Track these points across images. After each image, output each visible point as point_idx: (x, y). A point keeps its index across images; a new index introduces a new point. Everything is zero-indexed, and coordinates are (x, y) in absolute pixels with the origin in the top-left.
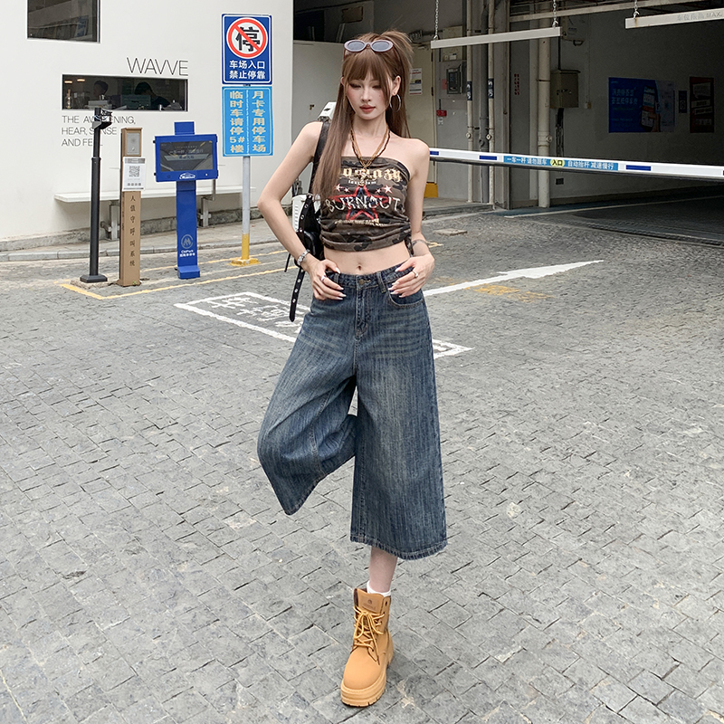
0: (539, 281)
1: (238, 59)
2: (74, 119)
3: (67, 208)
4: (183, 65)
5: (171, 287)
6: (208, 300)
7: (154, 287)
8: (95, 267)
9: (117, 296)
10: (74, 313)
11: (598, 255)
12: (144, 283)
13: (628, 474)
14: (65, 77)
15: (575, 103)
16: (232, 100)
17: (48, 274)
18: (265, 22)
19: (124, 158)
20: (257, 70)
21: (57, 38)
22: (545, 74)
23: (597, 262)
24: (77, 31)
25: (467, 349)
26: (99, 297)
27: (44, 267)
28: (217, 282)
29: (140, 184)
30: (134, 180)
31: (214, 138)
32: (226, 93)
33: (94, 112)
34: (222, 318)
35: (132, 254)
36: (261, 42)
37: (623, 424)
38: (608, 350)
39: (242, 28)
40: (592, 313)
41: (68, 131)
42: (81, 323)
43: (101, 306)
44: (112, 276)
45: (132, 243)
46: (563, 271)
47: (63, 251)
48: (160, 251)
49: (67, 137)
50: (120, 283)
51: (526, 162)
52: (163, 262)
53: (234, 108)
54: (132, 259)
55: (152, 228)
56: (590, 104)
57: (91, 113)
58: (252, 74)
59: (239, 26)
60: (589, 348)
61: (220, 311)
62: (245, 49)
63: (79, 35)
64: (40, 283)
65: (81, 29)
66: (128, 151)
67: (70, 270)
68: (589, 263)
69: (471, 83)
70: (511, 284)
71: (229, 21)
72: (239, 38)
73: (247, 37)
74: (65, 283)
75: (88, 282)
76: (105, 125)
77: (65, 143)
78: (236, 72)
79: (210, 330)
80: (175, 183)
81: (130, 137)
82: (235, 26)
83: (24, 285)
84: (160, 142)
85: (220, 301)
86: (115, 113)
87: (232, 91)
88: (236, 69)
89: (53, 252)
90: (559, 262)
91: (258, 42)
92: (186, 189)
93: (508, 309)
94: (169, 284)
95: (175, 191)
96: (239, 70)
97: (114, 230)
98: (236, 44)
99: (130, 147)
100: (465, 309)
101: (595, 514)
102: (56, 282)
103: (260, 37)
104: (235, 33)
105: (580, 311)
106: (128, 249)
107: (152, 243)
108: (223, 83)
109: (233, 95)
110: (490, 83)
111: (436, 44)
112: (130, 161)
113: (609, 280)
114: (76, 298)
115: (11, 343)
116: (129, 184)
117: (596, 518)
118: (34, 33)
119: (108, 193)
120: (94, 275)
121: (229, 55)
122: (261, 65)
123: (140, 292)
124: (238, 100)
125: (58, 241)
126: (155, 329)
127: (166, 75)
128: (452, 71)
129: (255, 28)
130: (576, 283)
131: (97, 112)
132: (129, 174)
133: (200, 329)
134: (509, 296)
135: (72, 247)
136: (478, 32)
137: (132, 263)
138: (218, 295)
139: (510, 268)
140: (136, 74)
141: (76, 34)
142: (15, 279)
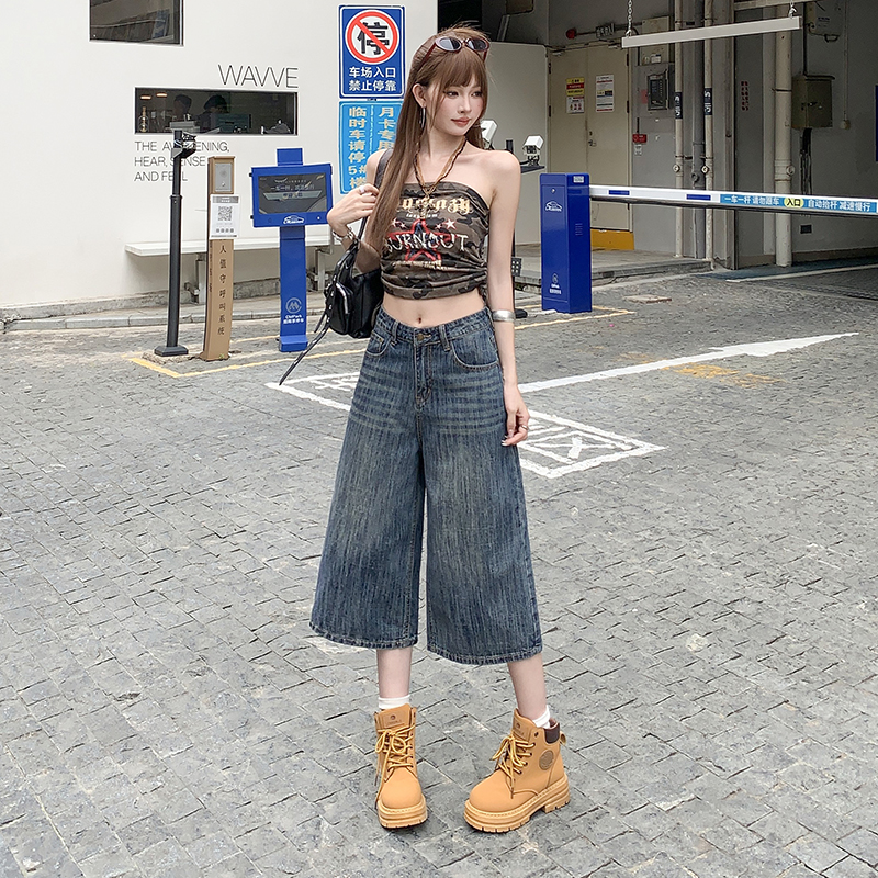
0: (767, 360)
1: (360, 65)
2: (150, 146)
3: (139, 263)
4: (291, 73)
5: (267, 362)
6: (312, 379)
7: (246, 361)
8: (173, 335)
9: (197, 373)
10: (140, 396)
11: (852, 326)
12: (234, 357)
13: (862, 605)
14: (139, 92)
15: (826, 122)
16: (352, 118)
17: (117, 345)
18: (396, 15)
19: (212, 196)
20: (385, 80)
21: (131, 40)
22: (784, 81)
23: (850, 334)
24: (156, 30)
25: (658, 448)
26: (175, 375)
27: (111, 336)
28: (329, 357)
29: (232, 231)
30: (225, 224)
31: (327, 169)
32: (345, 110)
33: (173, 136)
34: (328, 403)
35: (222, 319)
36: (391, 43)
37: (861, 547)
38: (850, 451)
39: (365, 24)
40: (835, 402)
41: (143, 161)
42: (145, 409)
43: (176, 386)
44: (195, 348)
45: (222, 306)
46: (800, 346)
47: (136, 316)
48: (260, 317)
49: (141, 169)
50: (204, 357)
51: (751, 202)
52: (263, 330)
53: (354, 129)
54: (222, 325)
55: (251, 291)
56: (848, 123)
57: (170, 138)
58: (379, 85)
59: (362, 21)
60: (825, 448)
61: (327, 394)
62: (370, 52)
63: (159, 36)
64: (104, 357)
65: (162, 27)
66: (217, 187)
67: (142, 341)
68: (839, 336)
69: (680, 95)
70: (728, 364)
71: (348, 14)
72: (361, 37)
73: (373, 36)
74: (135, 357)
75: (164, 355)
76: (187, 153)
77: (138, 177)
78: (357, 82)
79: (308, 417)
80: (278, 228)
81: (219, 168)
82: (357, 22)
83: (83, 360)
84: (258, 175)
85: (330, 381)
86: (200, 138)
87: (352, 107)
88: (357, 78)
89: (123, 317)
90: (798, 334)
91: (387, 42)
92: (292, 237)
93: (719, 397)
94: (264, 358)
95: (278, 241)
96: (362, 79)
97: (201, 293)
98: (357, 45)
99: (219, 182)
100: (660, 396)
101: (813, 649)
102: (124, 356)
103: (389, 35)
104: (357, 31)
105: (818, 400)
106: (216, 312)
107: (250, 308)
108: (341, 97)
109: (353, 112)
110: (707, 94)
111: (629, 42)
112: (219, 200)
113: (863, 358)
114: (146, 375)
115: (56, 437)
116: (218, 231)
117: (814, 655)
118: (98, 33)
119: (192, 243)
120: (172, 346)
121: (348, 60)
122: (391, 72)
123: (226, 368)
124: (359, 118)
125: (130, 305)
126: (234, 414)
127: (270, 87)
128: (654, 78)
129: (383, 23)
130: (817, 363)
131: (178, 136)
132: (217, 216)
133: (294, 415)
134: (723, 380)
135: (147, 312)
136: (691, 25)
137: (221, 330)
138: (328, 373)
139: (728, 342)
140: (231, 86)
141: (153, 35)
142: (73, 351)
